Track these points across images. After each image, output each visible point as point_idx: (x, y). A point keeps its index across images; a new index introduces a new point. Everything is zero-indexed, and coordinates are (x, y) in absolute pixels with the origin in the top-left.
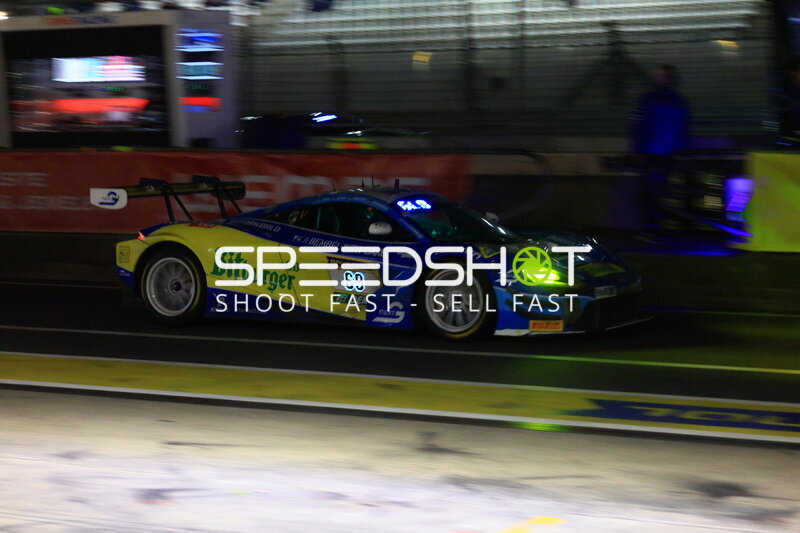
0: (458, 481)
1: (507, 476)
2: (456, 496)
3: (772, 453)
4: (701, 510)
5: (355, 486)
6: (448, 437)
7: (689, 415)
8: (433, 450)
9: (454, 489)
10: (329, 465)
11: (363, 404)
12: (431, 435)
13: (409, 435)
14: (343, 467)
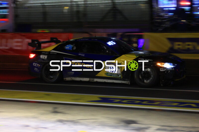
0: (61, 121)
1: (74, 119)
2: (60, 125)
3: (144, 111)
4: (123, 128)
5: (33, 123)
6: (60, 108)
7: (124, 101)
8: (56, 112)
9: (59, 123)
10: (27, 117)
11: (39, 100)
12: (55, 108)
13: (50, 108)
14: (31, 118)
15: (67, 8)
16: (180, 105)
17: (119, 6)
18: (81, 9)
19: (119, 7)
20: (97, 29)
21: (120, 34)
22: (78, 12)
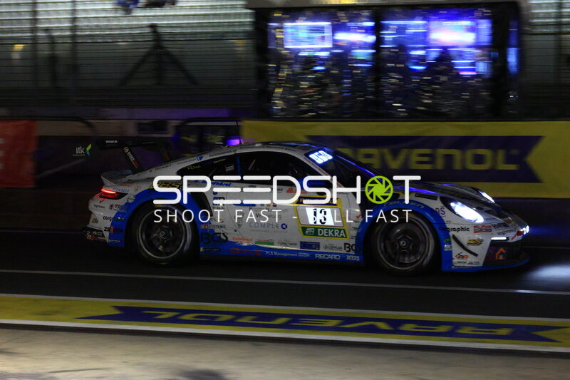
15: (19, 47)
16: (346, 324)
17: (170, 43)
18: (62, 51)
19: (172, 48)
20: (107, 109)
21: (174, 123)
22: (53, 59)
